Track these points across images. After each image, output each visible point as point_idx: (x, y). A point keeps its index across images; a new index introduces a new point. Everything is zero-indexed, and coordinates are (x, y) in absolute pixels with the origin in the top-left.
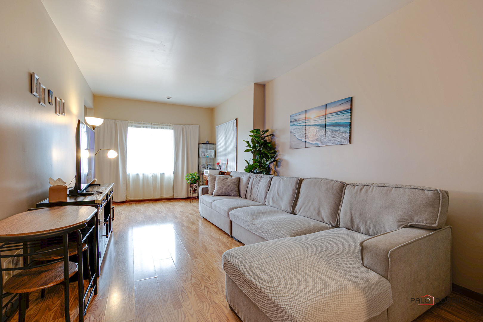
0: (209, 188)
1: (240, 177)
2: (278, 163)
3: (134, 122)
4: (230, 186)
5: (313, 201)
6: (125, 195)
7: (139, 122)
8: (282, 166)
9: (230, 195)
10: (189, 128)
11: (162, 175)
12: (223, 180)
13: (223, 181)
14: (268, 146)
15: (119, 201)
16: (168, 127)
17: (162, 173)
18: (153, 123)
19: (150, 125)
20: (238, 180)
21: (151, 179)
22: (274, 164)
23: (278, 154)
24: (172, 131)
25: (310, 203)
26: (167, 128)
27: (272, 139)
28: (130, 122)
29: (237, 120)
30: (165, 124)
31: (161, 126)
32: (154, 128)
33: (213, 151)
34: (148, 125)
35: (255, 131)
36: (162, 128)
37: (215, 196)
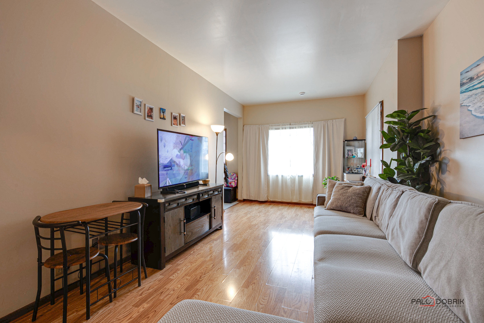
0: (326, 197)
1: (371, 185)
2: (443, 166)
3: (274, 125)
4: (350, 199)
5: (449, 261)
6: (266, 196)
7: (279, 124)
8: (450, 172)
9: (349, 211)
10: (332, 124)
11: (301, 177)
12: (343, 188)
13: (342, 190)
14: (421, 136)
15: (260, 201)
16: (307, 125)
17: (300, 175)
18: (291, 124)
19: (289, 126)
20: (368, 190)
21: (289, 181)
22: (436, 168)
23: (443, 150)
24: (312, 129)
25: (442, 264)
26: (305, 127)
27: (433, 123)
28: (271, 125)
29: (382, 103)
30: (304, 123)
31: (299, 126)
32: (293, 128)
33: (362, 150)
34: (287, 126)
35: (396, 114)
36: (300, 127)
37: (328, 209)
